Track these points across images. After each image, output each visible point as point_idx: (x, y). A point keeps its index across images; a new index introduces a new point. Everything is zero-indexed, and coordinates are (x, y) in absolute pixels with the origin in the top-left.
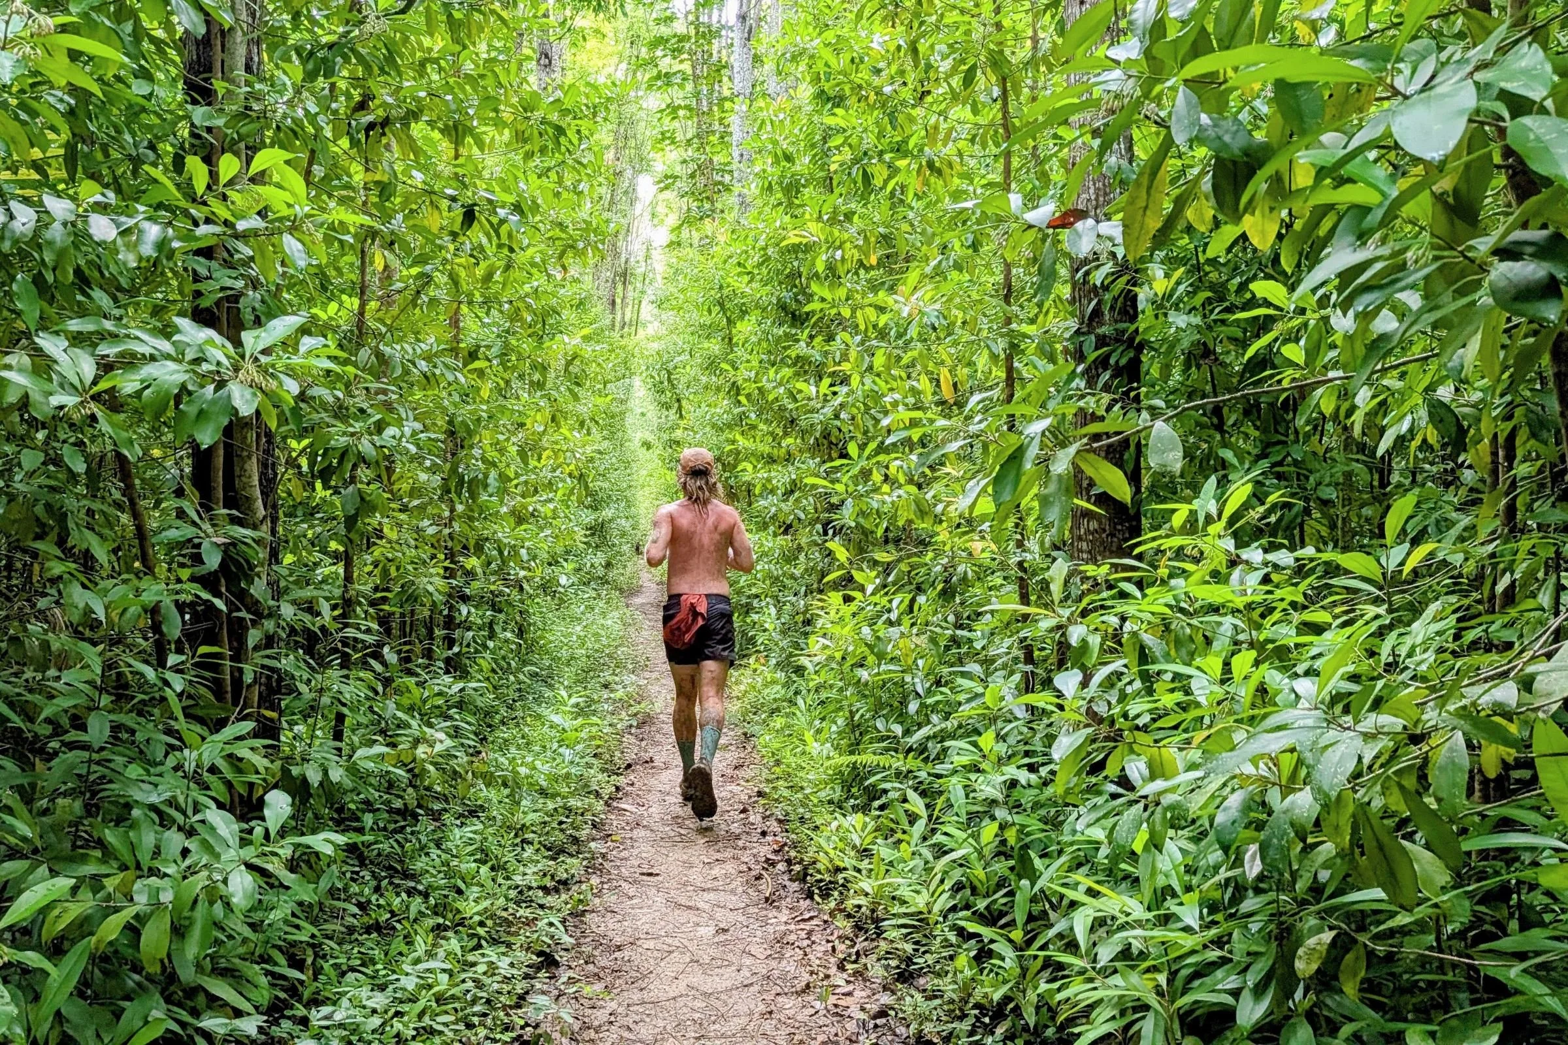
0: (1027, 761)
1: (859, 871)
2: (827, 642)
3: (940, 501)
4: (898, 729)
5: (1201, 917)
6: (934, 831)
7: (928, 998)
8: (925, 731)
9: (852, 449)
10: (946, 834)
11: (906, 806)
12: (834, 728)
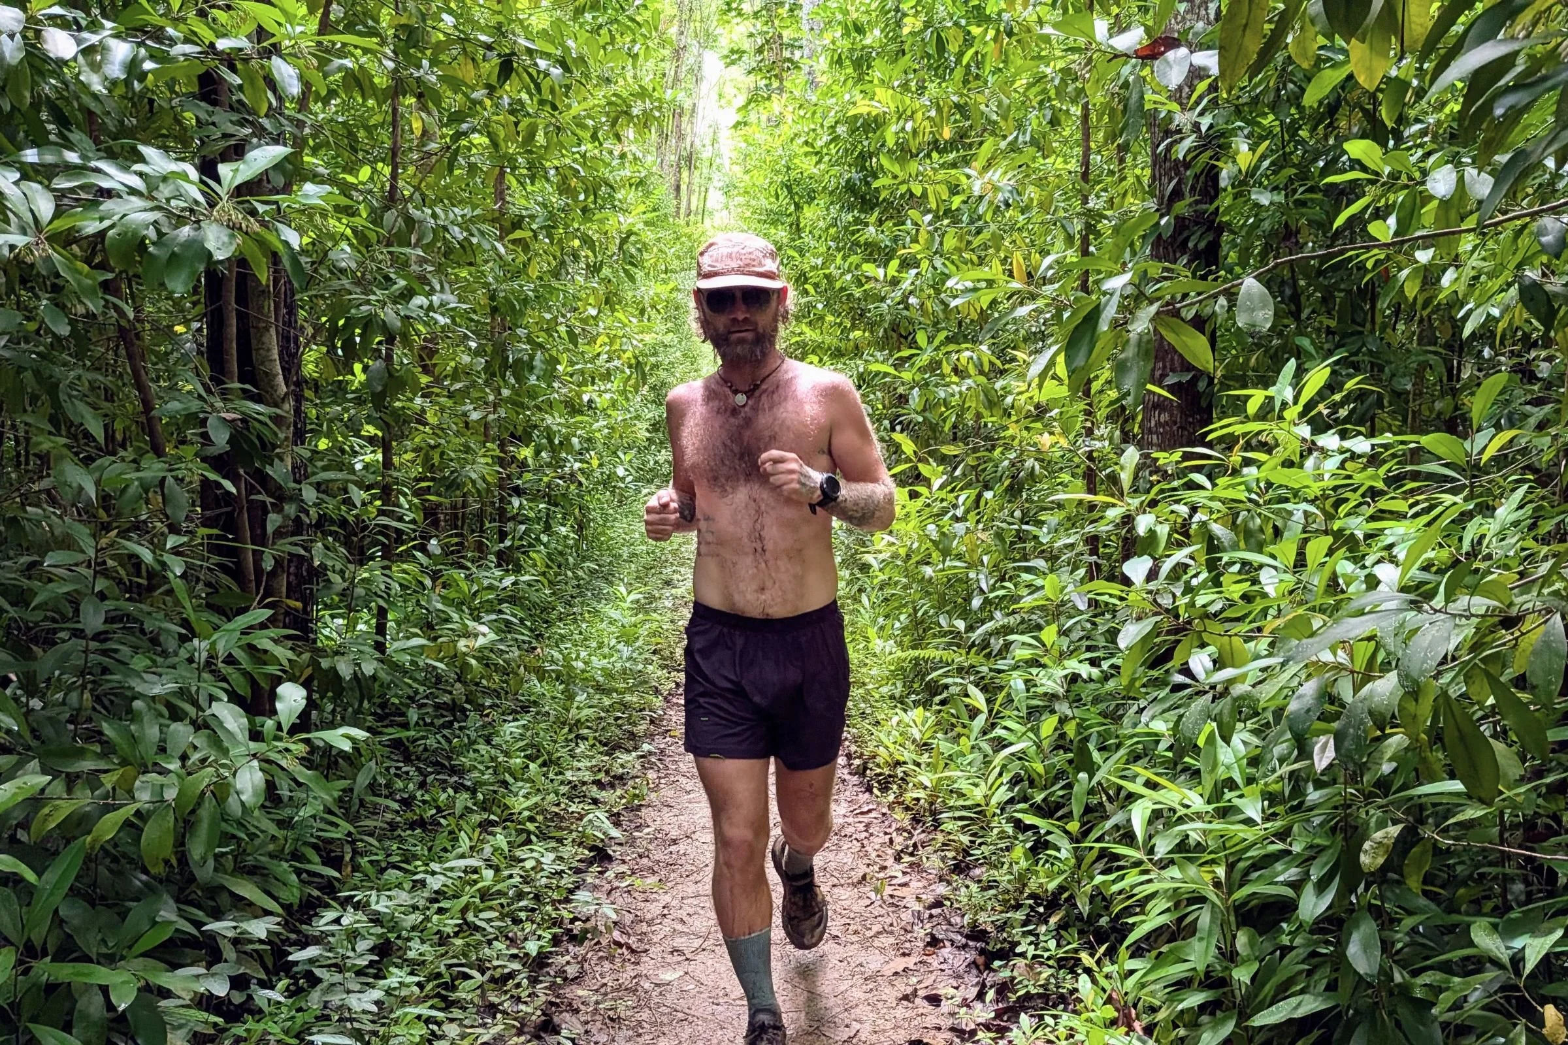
0: (1089, 655)
1: (918, 765)
2: (892, 540)
3: (1010, 393)
4: (961, 625)
5: (1263, 811)
6: (993, 726)
7: (983, 889)
8: (989, 626)
9: (921, 338)
10: (1006, 728)
11: (967, 700)
12: (897, 625)
